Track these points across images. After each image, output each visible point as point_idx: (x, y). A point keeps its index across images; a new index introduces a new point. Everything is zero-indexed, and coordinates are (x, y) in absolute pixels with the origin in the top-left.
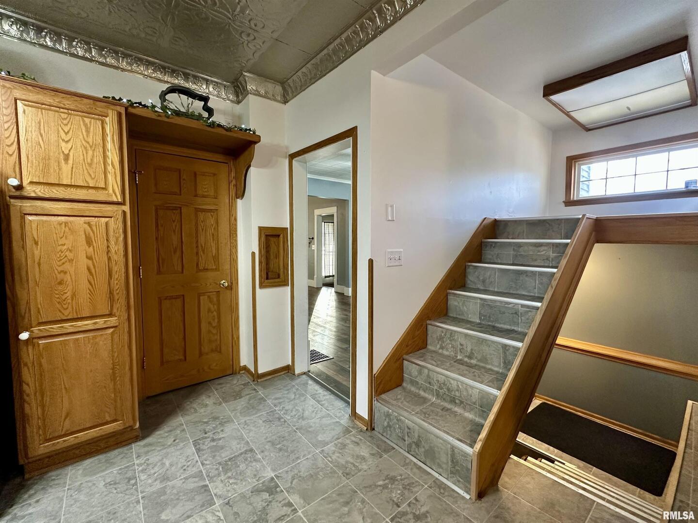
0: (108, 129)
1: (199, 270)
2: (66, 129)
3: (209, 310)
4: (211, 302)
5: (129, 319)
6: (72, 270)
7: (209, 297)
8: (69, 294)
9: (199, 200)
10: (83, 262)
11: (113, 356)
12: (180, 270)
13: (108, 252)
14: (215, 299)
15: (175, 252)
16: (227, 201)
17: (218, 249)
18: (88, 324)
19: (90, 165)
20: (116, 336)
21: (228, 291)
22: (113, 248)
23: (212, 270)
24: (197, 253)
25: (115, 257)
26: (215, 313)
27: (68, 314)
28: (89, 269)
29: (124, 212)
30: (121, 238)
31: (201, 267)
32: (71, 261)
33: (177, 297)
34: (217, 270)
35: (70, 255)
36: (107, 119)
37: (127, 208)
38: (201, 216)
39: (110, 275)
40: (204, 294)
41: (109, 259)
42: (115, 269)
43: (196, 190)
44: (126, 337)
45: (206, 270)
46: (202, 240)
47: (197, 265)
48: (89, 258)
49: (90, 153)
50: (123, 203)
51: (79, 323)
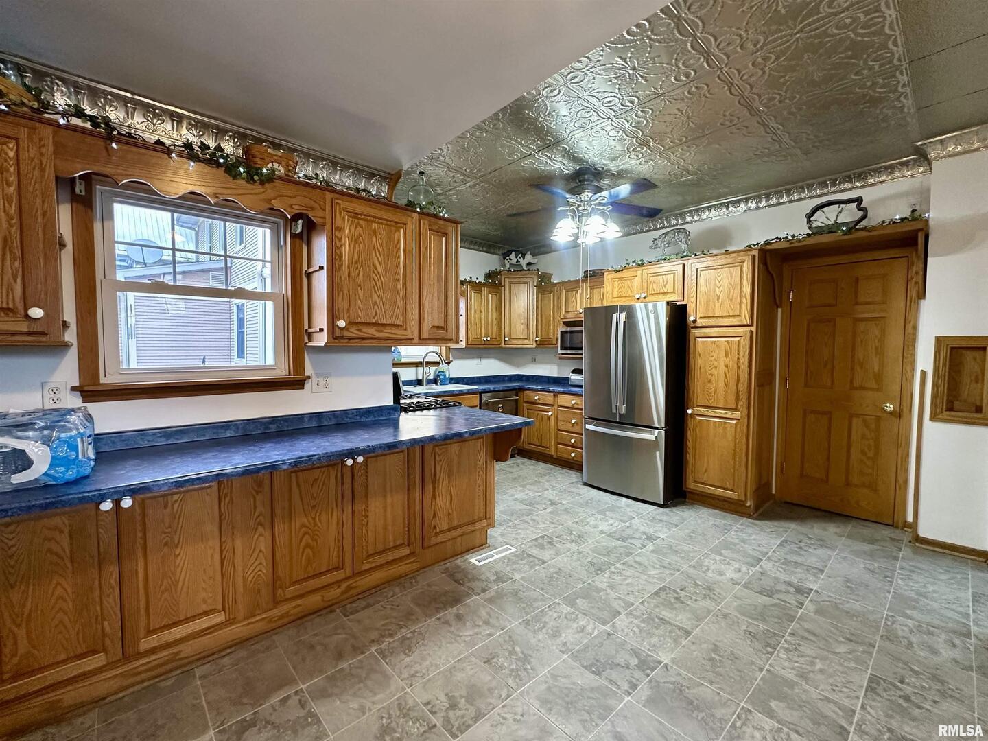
0: (745, 270)
1: (853, 388)
2: (719, 279)
3: (863, 437)
4: (867, 427)
5: (749, 416)
6: (716, 373)
7: (864, 421)
8: (713, 390)
9: (859, 308)
10: (722, 369)
11: (735, 441)
12: (829, 384)
13: (738, 362)
14: (873, 426)
15: (825, 366)
16: (902, 304)
17: (882, 365)
18: (722, 413)
19: (731, 300)
20: (739, 426)
21: (894, 419)
22: (742, 360)
23: (872, 389)
24: (852, 369)
25: (742, 367)
26: (872, 443)
27: (712, 403)
28: (725, 373)
29: (751, 332)
30: (747, 353)
31: (856, 384)
32: (716, 367)
33: (824, 413)
34: (878, 390)
35: (716, 364)
36: (745, 264)
37: (754, 329)
38: (862, 326)
39: (738, 380)
40: (858, 415)
41: (738, 368)
42: (742, 376)
43: (856, 297)
44: (745, 429)
45: (862, 388)
46: (860, 354)
47: (851, 382)
48: (726, 366)
49: (732, 291)
50: (752, 325)
51: (718, 411)
